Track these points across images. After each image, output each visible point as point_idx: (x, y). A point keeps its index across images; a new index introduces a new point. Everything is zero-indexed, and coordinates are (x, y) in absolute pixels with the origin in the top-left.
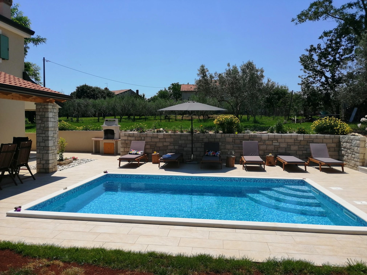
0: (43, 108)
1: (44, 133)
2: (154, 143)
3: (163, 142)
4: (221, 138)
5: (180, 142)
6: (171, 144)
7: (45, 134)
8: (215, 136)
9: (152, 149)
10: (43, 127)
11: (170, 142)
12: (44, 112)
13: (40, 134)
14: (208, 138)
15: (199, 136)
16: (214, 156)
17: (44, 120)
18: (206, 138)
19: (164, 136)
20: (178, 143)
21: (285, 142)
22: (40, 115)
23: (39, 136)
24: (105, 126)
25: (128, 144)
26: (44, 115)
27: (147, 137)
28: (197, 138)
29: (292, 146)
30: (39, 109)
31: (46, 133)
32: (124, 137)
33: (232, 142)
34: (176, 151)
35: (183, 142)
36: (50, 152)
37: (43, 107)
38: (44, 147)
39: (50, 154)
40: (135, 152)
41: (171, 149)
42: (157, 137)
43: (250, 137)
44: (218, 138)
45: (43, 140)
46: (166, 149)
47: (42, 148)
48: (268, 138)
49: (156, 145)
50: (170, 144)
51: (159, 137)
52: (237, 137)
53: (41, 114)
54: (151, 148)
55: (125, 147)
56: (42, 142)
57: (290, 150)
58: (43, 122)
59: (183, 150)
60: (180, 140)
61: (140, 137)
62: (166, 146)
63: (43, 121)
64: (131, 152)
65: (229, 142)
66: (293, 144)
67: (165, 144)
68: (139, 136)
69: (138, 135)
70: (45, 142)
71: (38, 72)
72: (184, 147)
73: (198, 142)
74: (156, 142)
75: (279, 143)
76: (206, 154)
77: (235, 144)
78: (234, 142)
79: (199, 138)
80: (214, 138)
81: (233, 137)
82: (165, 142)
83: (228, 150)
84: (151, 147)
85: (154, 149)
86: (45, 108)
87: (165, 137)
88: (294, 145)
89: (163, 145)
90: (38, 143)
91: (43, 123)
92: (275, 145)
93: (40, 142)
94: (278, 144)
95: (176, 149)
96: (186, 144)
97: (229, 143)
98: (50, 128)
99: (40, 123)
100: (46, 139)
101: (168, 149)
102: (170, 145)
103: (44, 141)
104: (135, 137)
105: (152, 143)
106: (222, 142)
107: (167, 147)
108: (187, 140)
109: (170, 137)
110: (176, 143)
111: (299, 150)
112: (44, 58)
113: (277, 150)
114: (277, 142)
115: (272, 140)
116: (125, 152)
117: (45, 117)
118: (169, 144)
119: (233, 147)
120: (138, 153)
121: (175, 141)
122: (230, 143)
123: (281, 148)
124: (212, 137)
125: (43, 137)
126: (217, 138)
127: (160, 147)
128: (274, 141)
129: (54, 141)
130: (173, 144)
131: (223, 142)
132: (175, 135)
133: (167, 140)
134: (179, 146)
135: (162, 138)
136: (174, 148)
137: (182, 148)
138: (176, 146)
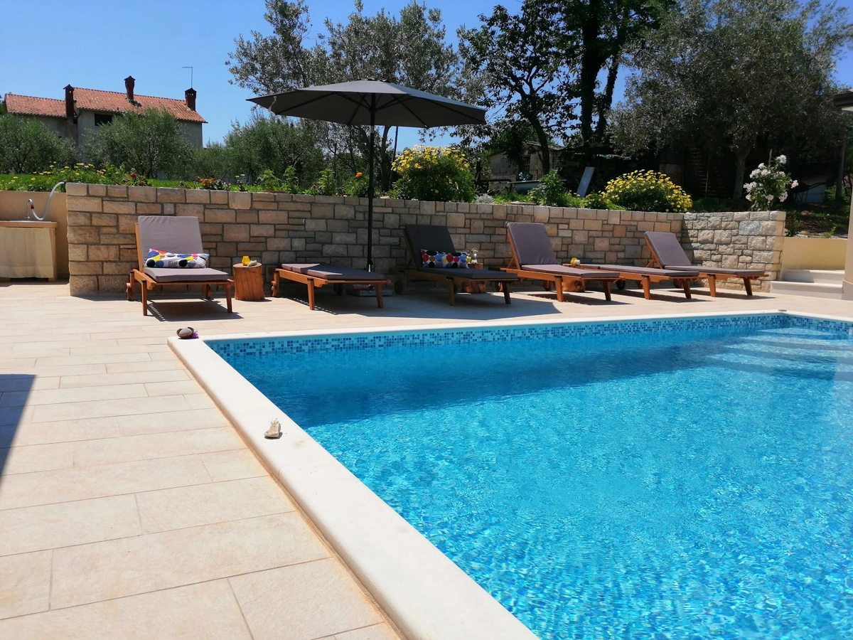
2: (217, 229)
3: (250, 224)
4: (435, 215)
5: (311, 225)
6: (279, 233)
8: (419, 208)
11: (275, 225)
14: (400, 214)
18: (393, 212)
19: (252, 201)
20: (302, 228)
21: (584, 230)
25: (105, 230)
27: (186, 203)
29: (597, 240)
32: (82, 201)
33: (464, 227)
35: (321, 225)
41: (279, 251)
42: (228, 204)
43: (507, 214)
46: (261, 252)
48: (549, 218)
49: (222, 235)
50: (275, 230)
51: (234, 206)
52: (477, 213)
55: (88, 244)
57: (594, 251)
59: (321, 252)
60: (311, 218)
61: (156, 202)
62: (259, 239)
64: (156, 259)
65: (455, 227)
66: (600, 234)
67: (257, 231)
68: (153, 199)
72: (323, 244)
74: (223, 224)
75: (572, 230)
82: (258, 223)
85: (216, 249)
87: (257, 206)
88: (602, 237)
89: (251, 237)
92: (563, 237)
94: (570, 235)
95: (296, 251)
96: (332, 232)
97: (455, 231)
101: (267, 250)
102: (275, 237)
104: (136, 203)
107: (266, 242)
108: (334, 218)
109: (274, 206)
110: (296, 228)
111: (610, 251)
113: (567, 251)
114: (568, 229)
115: (558, 224)
116: (91, 264)
118: (268, 231)
120: (190, 259)
121: (292, 221)
123: (576, 244)
127: (237, 243)
128: (561, 226)
130: (284, 234)
132: (292, 201)
133: (264, 217)
134: (305, 238)
135: (244, 211)
136: (289, 245)
137: (317, 246)
138: (296, 238)
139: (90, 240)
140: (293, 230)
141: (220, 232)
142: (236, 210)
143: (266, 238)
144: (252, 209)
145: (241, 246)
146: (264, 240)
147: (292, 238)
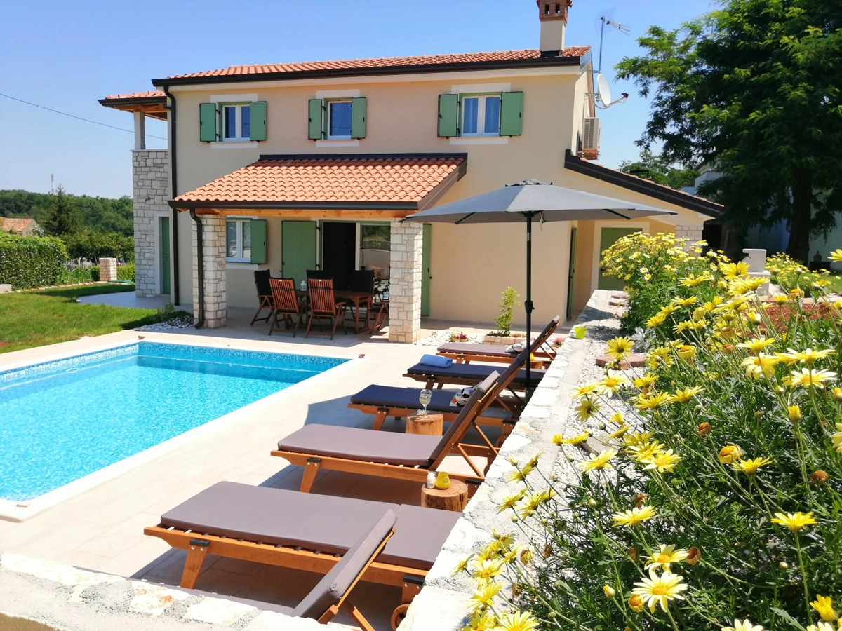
98: (394, 263)
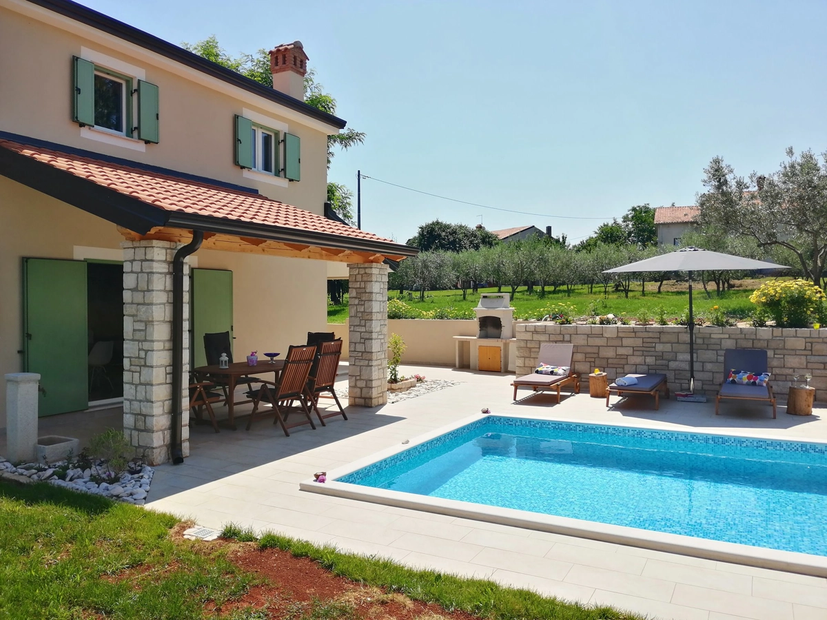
0: (362, 275)
1: (364, 324)
2: (595, 350)
3: (616, 347)
4: (772, 339)
5: (659, 347)
6: (636, 353)
7: (365, 326)
8: (756, 334)
9: (590, 362)
10: (362, 312)
11: (633, 347)
12: (365, 282)
13: (357, 326)
14: (736, 339)
15: (710, 334)
16: (754, 384)
17: (364, 299)
18: (729, 338)
19: (618, 332)
20: (653, 349)
22: (356, 288)
23: (354, 331)
24: (481, 310)
25: (533, 350)
26: (365, 288)
27: (577, 334)
28: (704, 338)
30: (356, 275)
31: (367, 324)
32: (523, 334)
33: (805, 350)
34: (649, 369)
35: (668, 347)
36: (374, 363)
37: (362, 271)
38: (362, 352)
39: (373, 368)
40: (550, 370)
41: (636, 365)
42: (602, 334)
44: (764, 340)
45: (361, 338)
46: (624, 365)
47: (360, 354)
49: (598, 354)
50: (634, 351)
51: (605, 335)
52: (819, 338)
53: (359, 286)
54: (585, 361)
55: (525, 357)
56: (360, 343)
58: (363, 303)
59: (668, 366)
60: (660, 343)
62: (622, 357)
63: (362, 301)
64: (539, 369)
65: (792, 350)
67: (621, 351)
68: (559, 332)
69: (555, 330)
70: (364, 343)
71: (348, 200)
72: (669, 361)
73: (707, 349)
74: (599, 347)
76: (731, 379)
77: (812, 355)
78: (811, 350)
79: (710, 338)
80: (753, 340)
81: (805, 338)
82: (622, 346)
83: (791, 370)
84: (586, 358)
85: (594, 362)
86: (366, 273)
87: (620, 335)
89: (617, 355)
90: (353, 345)
91: (362, 305)
93: (355, 343)
95: (648, 365)
96: (676, 353)
97: (794, 352)
98: (375, 314)
99: (356, 305)
100: (367, 337)
101: (627, 364)
102: (633, 355)
103: (362, 341)
104: (549, 335)
105: (589, 350)
106: (774, 350)
107: (627, 358)
108: (678, 343)
109: (633, 335)
110: (648, 349)
112: (359, 171)
116: (526, 368)
117: (366, 292)
118: (629, 351)
119: (807, 363)
120: (555, 370)
121: (645, 345)
122: (798, 352)
124: (747, 337)
125: (361, 332)
126: (760, 340)
127: (608, 359)
129: (382, 341)
130: (640, 353)
131: (777, 349)
132: (646, 331)
133: (626, 342)
134: (655, 356)
135: (612, 338)
136: (643, 361)
137: (664, 362)
138: (648, 356)
139: (526, 355)
140: (646, 351)
141: (597, 352)
142: (607, 338)
143: (627, 356)
144: (617, 337)
145: (610, 361)
146: (626, 357)
147: (645, 356)
